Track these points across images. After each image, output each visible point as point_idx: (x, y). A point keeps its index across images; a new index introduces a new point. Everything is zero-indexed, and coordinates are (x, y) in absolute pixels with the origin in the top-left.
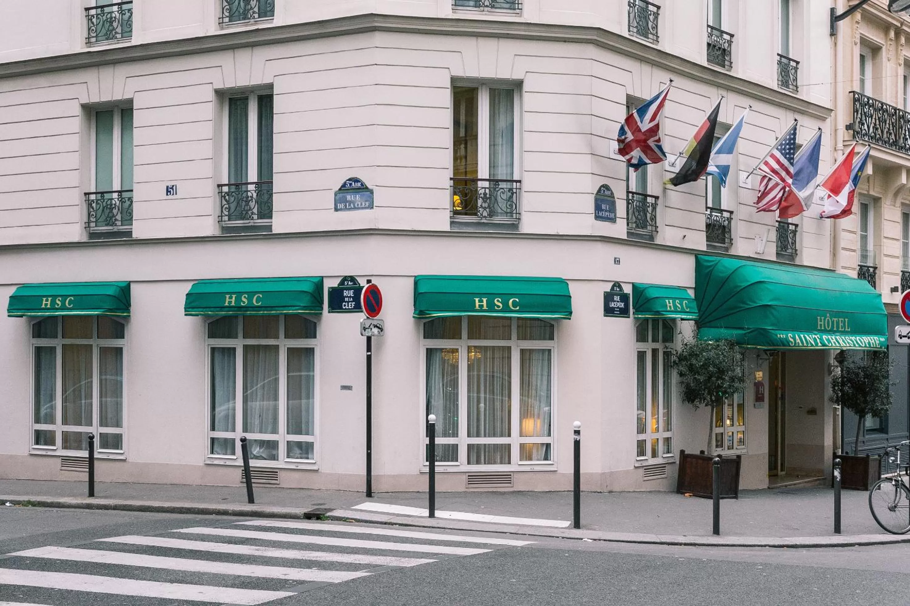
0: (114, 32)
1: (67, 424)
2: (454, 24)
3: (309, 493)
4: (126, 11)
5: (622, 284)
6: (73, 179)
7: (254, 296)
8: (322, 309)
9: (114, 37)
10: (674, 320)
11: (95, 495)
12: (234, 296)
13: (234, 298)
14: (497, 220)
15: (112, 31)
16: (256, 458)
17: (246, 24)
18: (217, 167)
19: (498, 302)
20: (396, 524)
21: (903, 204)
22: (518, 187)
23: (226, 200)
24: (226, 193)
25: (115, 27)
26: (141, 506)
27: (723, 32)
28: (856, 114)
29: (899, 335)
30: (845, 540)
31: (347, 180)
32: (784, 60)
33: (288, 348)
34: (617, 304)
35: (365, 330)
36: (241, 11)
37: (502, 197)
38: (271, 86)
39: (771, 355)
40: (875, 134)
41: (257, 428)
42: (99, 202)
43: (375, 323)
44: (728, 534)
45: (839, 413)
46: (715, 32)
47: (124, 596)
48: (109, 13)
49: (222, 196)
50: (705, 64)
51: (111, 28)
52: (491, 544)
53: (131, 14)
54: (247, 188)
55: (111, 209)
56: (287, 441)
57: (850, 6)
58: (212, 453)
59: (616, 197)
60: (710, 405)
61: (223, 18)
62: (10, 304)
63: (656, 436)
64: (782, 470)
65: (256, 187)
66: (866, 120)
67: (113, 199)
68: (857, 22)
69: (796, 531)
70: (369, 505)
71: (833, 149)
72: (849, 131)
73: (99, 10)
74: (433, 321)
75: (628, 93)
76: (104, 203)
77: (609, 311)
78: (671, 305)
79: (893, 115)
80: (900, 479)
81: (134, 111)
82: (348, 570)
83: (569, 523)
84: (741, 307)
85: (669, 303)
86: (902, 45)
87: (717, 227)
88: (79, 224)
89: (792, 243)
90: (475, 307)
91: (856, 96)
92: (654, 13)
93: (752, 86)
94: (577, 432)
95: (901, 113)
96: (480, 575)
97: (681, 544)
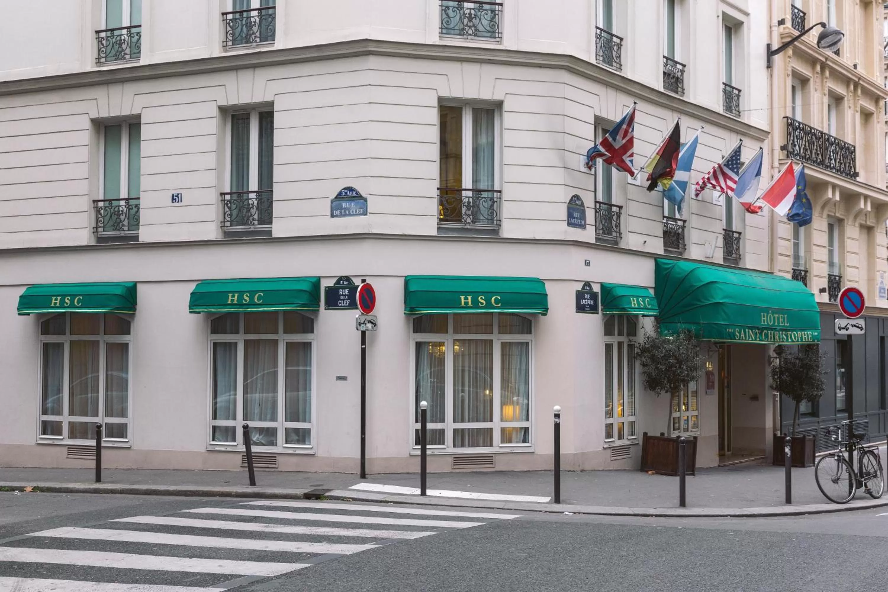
0: (123, 53)
1: (73, 415)
2: (441, 50)
3: (306, 475)
4: (135, 34)
5: (592, 284)
6: (83, 187)
7: (256, 294)
8: (319, 306)
9: (123, 58)
10: (637, 316)
11: (102, 480)
12: (236, 295)
13: (236, 297)
14: (480, 226)
15: (121, 52)
16: (256, 444)
17: (248, 48)
18: (220, 178)
19: (481, 299)
20: (391, 502)
21: (829, 216)
22: (498, 197)
23: (228, 208)
24: (228, 201)
25: (124, 48)
26: (147, 490)
27: (677, 62)
28: (789, 136)
29: (839, 327)
30: (796, 510)
31: (343, 189)
32: (728, 88)
33: (286, 343)
34: (588, 301)
35: (360, 325)
36: (244, 36)
37: (484, 206)
38: (271, 104)
39: (721, 347)
40: (805, 154)
41: (257, 417)
42: (107, 208)
43: (369, 318)
44: (693, 506)
45: (778, 399)
46: (669, 62)
47: (146, 570)
48: (118, 36)
49: (225, 204)
50: (662, 90)
51: (120, 49)
52: (483, 518)
53: (140, 37)
54: (248, 196)
55: (119, 215)
56: (286, 428)
57: (783, 43)
58: (214, 440)
59: (586, 205)
60: (670, 392)
61: (226, 41)
62: (20, 303)
63: (622, 420)
64: (728, 450)
65: (256, 196)
66: (797, 142)
67: (120, 206)
68: (789, 57)
69: (751, 502)
70: (363, 486)
71: (770, 167)
72: (784, 151)
73: (109, 34)
74: (421, 317)
75: (596, 114)
76: (112, 210)
77: (580, 308)
78: (635, 302)
79: (820, 138)
80: (841, 454)
81: (142, 125)
82: (356, 543)
83: (550, 498)
84: (697, 304)
85: (634, 301)
86: (827, 78)
87: (672, 234)
88: (88, 229)
89: (736, 249)
90: (461, 304)
91: (789, 121)
92: (618, 44)
93: (701, 110)
94: (557, 416)
95: (826, 137)
96: (481, 545)
97: (652, 516)
